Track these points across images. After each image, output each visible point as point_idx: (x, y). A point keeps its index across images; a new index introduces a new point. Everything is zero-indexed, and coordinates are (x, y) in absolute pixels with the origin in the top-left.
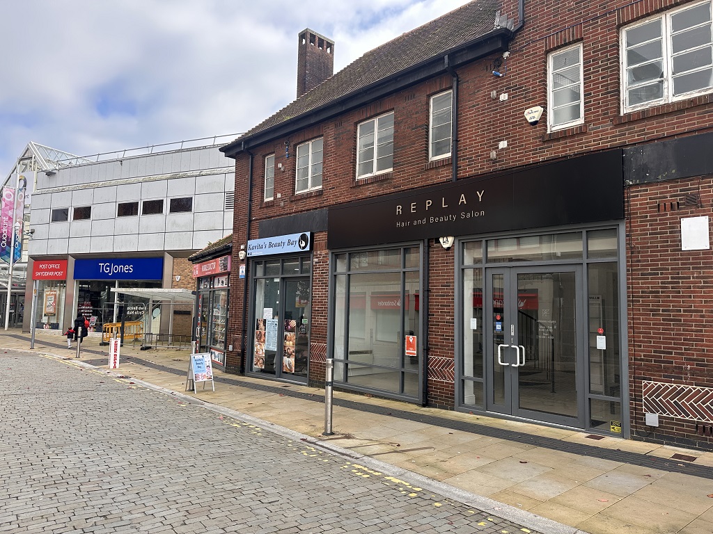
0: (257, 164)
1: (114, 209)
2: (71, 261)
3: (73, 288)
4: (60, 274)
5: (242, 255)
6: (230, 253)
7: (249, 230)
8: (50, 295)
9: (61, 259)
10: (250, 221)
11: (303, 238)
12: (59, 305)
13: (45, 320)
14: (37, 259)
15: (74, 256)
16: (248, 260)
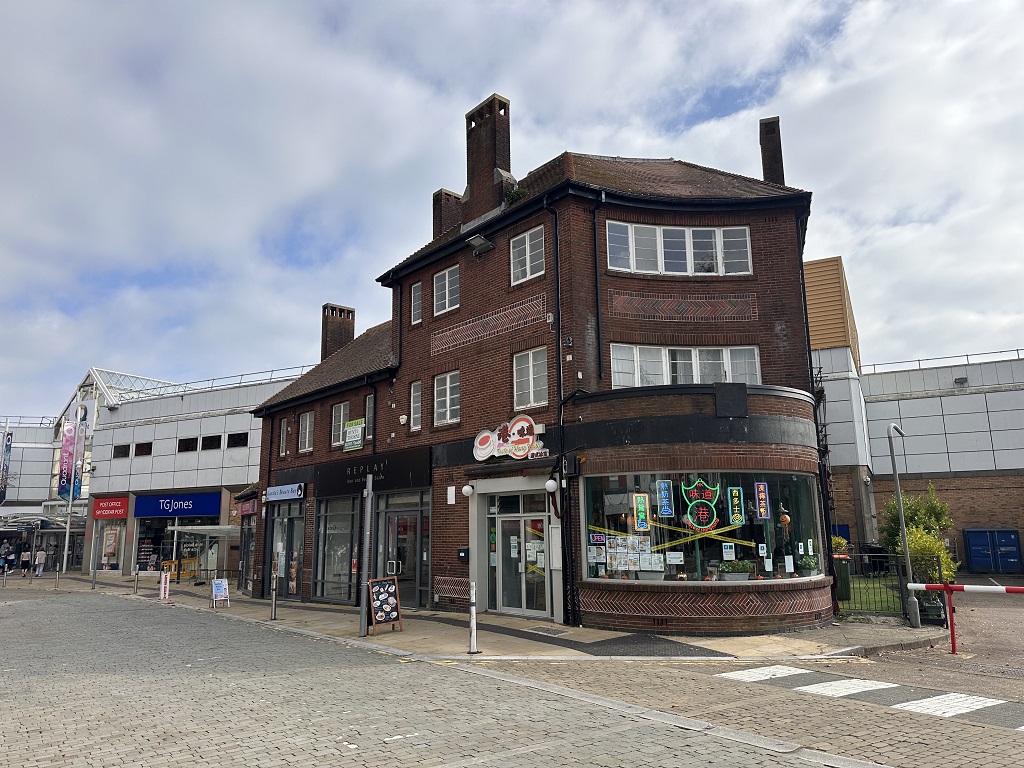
0: (276, 425)
1: (175, 445)
2: (133, 498)
3: (134, 525)
4: (121, 511)
5: (263, 500)
6: (256, 498)
7: (269, 479)
8: (110, 536)
9: (122, 496)
10: (270, 471)
11: (300, 487)
12: (119, 544)
13: (104, 560)
14: (98, 498)
15: (134, 493)
16: (267, 503)
